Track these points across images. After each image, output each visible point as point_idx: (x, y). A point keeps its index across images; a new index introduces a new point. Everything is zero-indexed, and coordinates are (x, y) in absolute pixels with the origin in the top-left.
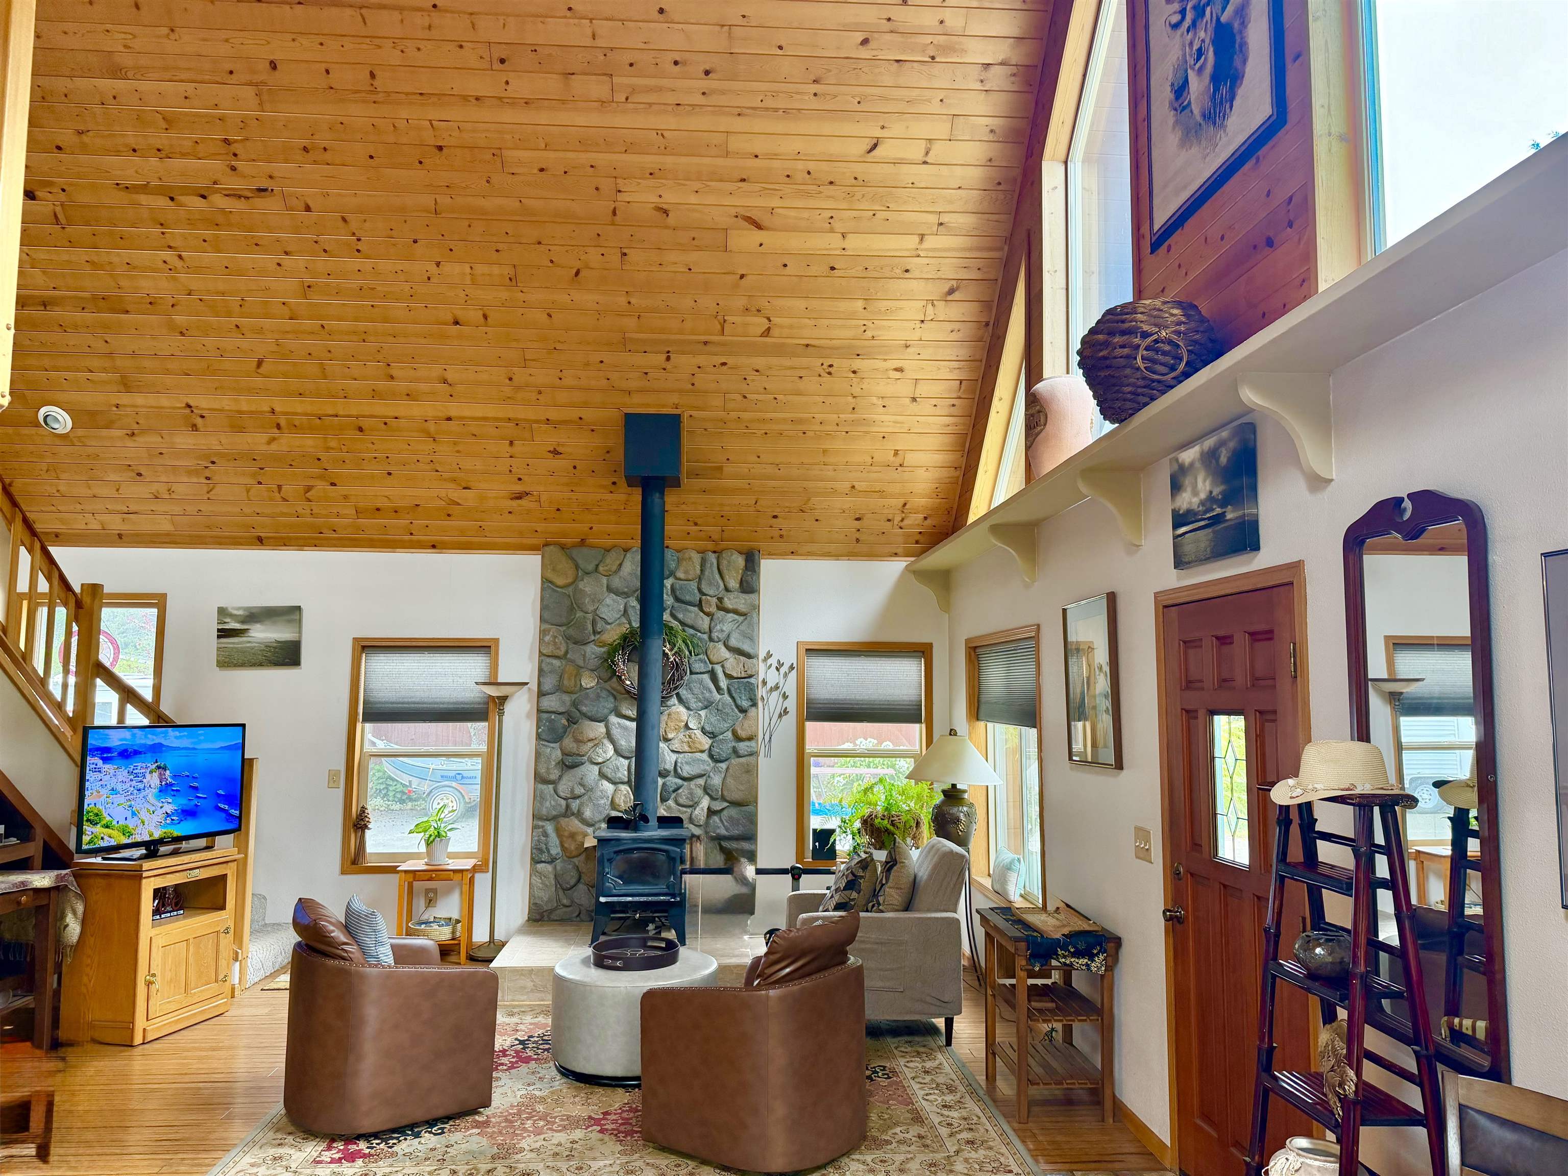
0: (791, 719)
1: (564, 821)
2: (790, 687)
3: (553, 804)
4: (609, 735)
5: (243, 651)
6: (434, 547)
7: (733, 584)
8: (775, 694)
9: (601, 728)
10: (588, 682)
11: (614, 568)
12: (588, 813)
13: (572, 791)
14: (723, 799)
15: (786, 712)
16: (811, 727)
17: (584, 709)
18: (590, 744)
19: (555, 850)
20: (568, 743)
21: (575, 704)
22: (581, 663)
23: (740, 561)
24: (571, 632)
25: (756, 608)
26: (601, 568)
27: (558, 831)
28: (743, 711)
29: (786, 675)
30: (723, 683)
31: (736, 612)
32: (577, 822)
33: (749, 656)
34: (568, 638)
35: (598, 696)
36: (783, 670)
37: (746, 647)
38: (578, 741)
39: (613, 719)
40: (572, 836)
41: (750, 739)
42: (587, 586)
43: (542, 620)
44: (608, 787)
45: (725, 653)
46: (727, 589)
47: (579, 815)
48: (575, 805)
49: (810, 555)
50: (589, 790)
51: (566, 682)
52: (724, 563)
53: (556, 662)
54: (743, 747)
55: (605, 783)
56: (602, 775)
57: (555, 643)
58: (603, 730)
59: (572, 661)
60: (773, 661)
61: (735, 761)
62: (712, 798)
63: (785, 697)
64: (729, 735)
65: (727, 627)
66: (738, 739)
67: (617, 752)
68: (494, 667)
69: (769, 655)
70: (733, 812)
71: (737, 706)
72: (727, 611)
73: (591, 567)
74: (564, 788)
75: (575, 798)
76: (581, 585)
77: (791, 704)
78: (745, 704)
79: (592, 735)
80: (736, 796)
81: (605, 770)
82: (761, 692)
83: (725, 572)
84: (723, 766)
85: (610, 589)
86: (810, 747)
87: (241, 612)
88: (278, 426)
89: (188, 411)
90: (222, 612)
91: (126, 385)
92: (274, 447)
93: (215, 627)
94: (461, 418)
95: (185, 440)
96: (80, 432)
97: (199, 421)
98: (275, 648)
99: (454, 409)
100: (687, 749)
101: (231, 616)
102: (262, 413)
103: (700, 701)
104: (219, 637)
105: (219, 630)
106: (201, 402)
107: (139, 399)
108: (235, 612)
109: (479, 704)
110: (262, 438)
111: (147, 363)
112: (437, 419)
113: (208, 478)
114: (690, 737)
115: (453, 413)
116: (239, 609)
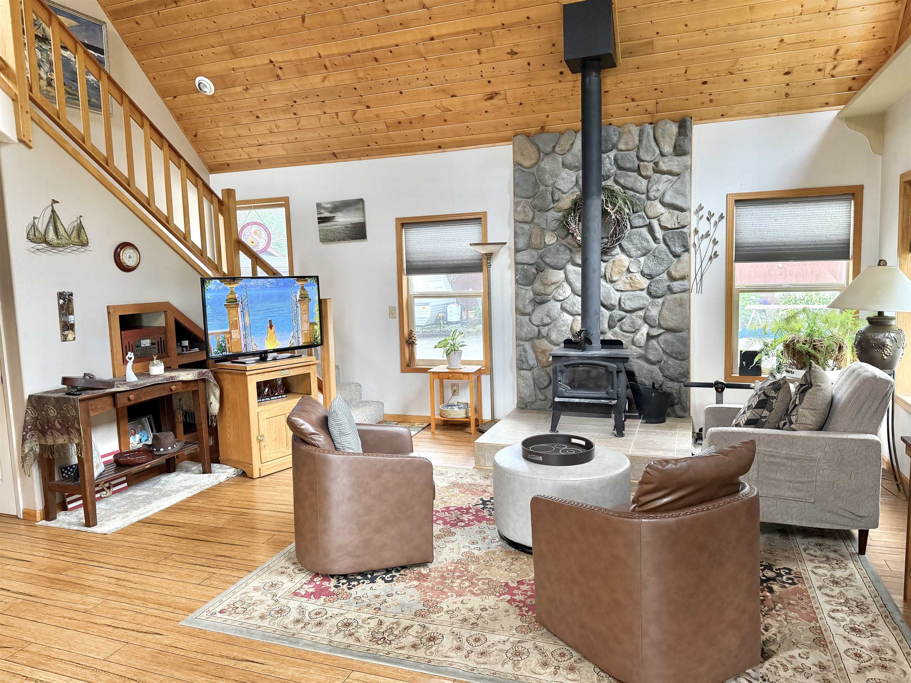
0: (721, 261)
1: (537, 342)
2: (720, 234)
3: (529, 330)
4: (567, 279)
5: (333, 231)
6: (440, 147)
7: (668, 149)
8: (706, 241)
9: (561, 274)
10: (550, 239)
11: (567, 147)
12: (554, 337)
13: (542, 321)
14: (660, 326)
15: (716, 255)
16: (740, 267)
17: (548, 260)
18: (553, 287)
19: (532, 362)
20: (538, 286)
21: (541, 257)
22: (544, 225)
23: (674, 129)
24: (537, 202)
25: (689, 168)
26: (557, 149)
27: (534, 348)
28: (677, 256)
29: (716, 224)
30: (659, 234)
31: (670, 173)
32: (546, 342)
33: (682, 210)
34: (534, 207)
35: (558, 250)
36: (713, 220)
37: (679, 202)
38: (544, 284)
39: (570, 267)
40: (544, 352)
41: (683, 278)
42: (547, 164)
43: (515, 195)
44: (568, 318)
45: (660, 208)
46: (662, 155)
47: (547, 337)
48: (544, 330)
49: (740, 115)
50: (554, 320)
51: (534, 241)
52: (659, 131)
53: (526, 227)
54: (676, 284)
55: (565, 314)
56: (563, 309)
57: (525, 212)
58: (563, 276)
59: (538, 225)
60: (704, 213)
61: (669, 297)
62: (651, 326)
63: (715, 242)
64: (665, 276)
65: (662, 187)
66: (673, 279)
67: (573, 291)
68: (485, 233)
69: (701, 208)
70: (669, 337)
71: (672, 252)
72: (663, 173)
73: (549, 149)
74: (536, 318)
75: (545, 325)
76: (542, 164)
77: (721, 248)
78: (678, 250)
79: (554, 280)
80: (671, 324)
81: (565, 305)
82: (693, 239)
83: (660, 139)
84: (660, 301)
85: (564, 165)
86: (738, 283)
87: (329, 206)
88: (326, 67)
89: (271, 66)
90: (319, 206)
91: (235, 54)
92: (326, 83)
93: (316, 216)
94: (441, 36)
95: (276, 88)
96: (220, 92)
97: (279, 72)
98: (351, 228)
99: (434, 30)
100: (629, 288)
101: (324, 208)
102: (313, 58)
103: (639, 250)
104: (319, 223)
105: (319, 218)
106: (278, 58)
107: (243, 62)
108: (326, 206)
109: (477, 260)
110: (318, 78)
111: (241, 34)
112: (423, 40)
113: (295, 114)
114: (631, 279)
115: (434, 33)
116: (328, 203)
